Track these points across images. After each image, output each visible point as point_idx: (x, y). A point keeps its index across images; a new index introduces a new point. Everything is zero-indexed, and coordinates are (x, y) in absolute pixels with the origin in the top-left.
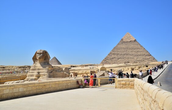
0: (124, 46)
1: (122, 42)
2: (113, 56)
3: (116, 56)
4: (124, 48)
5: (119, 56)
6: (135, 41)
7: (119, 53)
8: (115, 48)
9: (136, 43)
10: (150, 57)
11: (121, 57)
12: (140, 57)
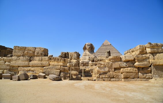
0: (104, 47)
1: (103, 45)
2: (98, 53)
3: (100, 53)
4: (104, 49)
5: (102, 54)
6: (111, 45)
7: (102, 51)
8: (99, 49)
9: (111, 46)
10: (119, 54)
11: (103, 54)
12: (114, 54)
